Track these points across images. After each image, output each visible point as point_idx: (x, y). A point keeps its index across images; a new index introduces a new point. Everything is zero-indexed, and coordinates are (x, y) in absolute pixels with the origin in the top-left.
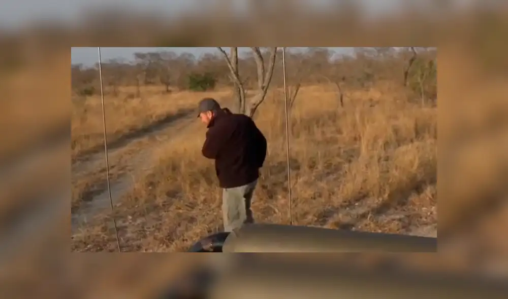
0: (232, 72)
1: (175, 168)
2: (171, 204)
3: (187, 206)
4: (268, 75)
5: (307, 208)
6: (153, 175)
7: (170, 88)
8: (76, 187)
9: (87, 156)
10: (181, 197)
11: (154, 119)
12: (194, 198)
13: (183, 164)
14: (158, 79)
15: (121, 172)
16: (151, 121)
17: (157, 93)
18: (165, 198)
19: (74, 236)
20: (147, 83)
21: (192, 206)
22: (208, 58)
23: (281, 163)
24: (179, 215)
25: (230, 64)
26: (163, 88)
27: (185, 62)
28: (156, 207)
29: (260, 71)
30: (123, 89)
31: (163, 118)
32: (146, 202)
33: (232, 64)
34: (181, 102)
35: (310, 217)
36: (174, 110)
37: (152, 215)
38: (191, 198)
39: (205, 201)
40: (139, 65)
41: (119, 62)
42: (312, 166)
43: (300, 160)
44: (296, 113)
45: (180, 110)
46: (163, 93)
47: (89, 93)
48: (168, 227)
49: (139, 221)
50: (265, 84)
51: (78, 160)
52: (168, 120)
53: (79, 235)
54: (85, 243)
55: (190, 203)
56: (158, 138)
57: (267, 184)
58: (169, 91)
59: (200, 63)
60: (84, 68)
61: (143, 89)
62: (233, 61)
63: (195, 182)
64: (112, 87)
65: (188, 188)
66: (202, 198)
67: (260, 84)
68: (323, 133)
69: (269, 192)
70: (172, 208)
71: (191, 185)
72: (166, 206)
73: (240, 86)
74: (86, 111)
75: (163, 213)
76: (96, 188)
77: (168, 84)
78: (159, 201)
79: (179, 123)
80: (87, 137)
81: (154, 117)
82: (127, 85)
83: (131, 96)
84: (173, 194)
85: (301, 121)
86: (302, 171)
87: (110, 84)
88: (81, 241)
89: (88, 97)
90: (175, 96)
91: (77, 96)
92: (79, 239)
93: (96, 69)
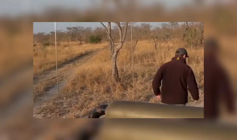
0: (109, 35)
1: (84, 77)
2: (82, 93)
3: (89, 93)
4: (124, 36)
5: (141, 94)
6: (74, 80)
7: (82, 42)
8: (42, 85)
9: (47, 72)
10: (86, 90)
11: (75, 56)
12: (92, 90)
13: (87, 75)
14: (76, 38)
15: (61, 79)
16: (74, 57)
17: (76, 45)
18: (80, 90)
19: (42, 106)
20: (72, 40)
21: (91, 93)
22: (98, 29)
23: (129, 75)
24: (86, 97)
26: (79, 42)
27: (88, 30)
28: (76, 94)
29: (120, 34)
30: (62, 43)
31: (79, 55)
32: (72, 91)
33: (108, 31)
34: (86, 48)
35: (142, 98)
36: (83, 52)
37: (74, 97)
39: (97, 91)
40: (68, 33)
41: (60, 31)
42: (143, 76)
43: (138, 73)
44: (136, 53)
45: (86, 52)
46: (79, 45)
48: (81, 103)
49: (69, 100)
50: (123, 40)
51: (43, 73)
52: (81, 56)
53: (44, 106)
54: (46, 109)
55: (91, 92)
56: (77, 64)
57: (123, 83)
58: (81, 44)
59: (94, 31)
60: (45, 34)
61: (70, 43)
62: (109, 30)
63: (92, 83)
65: (89, 86)
66: (96, 90)
67: (120, 40)
68: (148, 61)
69: (124, 87)
71: (91, 84)
72: (80, 93)
73: (112, 41)
74: (46, 53)
75: (79, 96)
76: (50, 86)
77: (81, 41)
78: (77, 91)
79: (86, 58)
80: (47, 64)
81: (75, 54)
82: (64, 41)
83: (65, 46)
84: (83, 88)
85: (138, 56)
86: (138, 78)
88: (44, 109)
89: (47, 46)
90: (84, 45)
91: (42, 46)
92: (43, 108)
93: (51, 34)
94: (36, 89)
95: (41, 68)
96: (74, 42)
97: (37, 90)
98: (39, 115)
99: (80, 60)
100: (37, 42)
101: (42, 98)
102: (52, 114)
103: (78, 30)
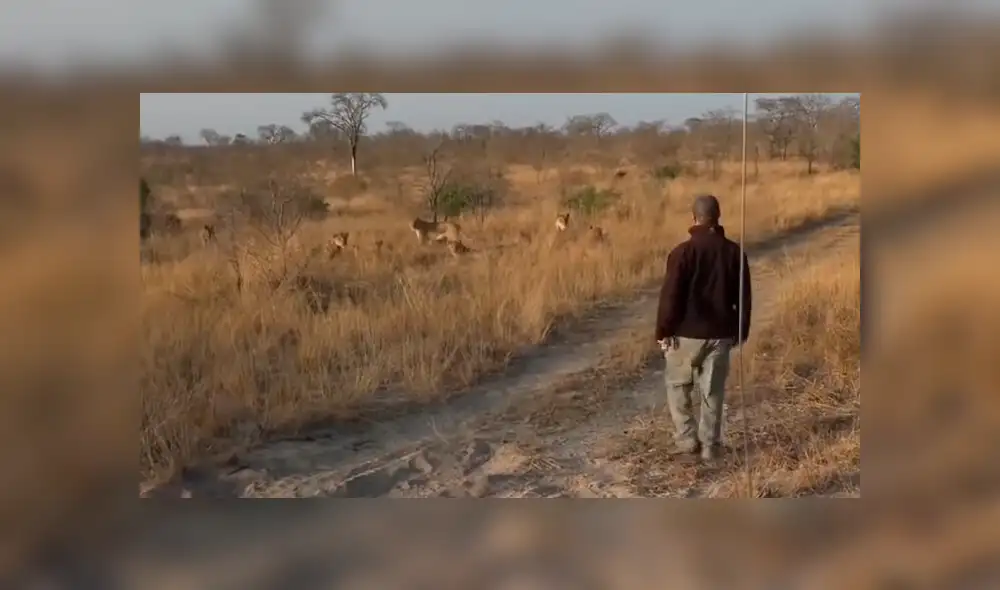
1: (813, 320)
2: (801, 390)
3: (832, 396)
6: (771, 333)
7: (814, 165)
8: (637, 342)
10: (820, 378)
11: (782, 224)
12: (846, 382)
13: (830, 314)
14: (793, 147)
16: (775, 228)
17: (792, 175)
18: (793, 377)
19: (631, 429)
20: (773, 156)
21: (841, 397)
24: (815, 412)
26: (803, 165)
28: (773, 395)
30: (729, 167)
31: (797, 223)
32: (757, 380)
34: (835, 195)
36: (819, 209)
37: (765, 406)
38: (841, 382)
40: (762, 123)
45: (831, 209)
46: (802, 175)
47: (671, 173)
49: (739, 416)
52: (808, 226)
53: (638, 428)
54: (645, 444)
55: (838, 392)
58: (811, 172)
60: (664, 130)
61: (765, 167)
63: (849, 352)
64: (711, 162)
65: (835, 360)
70: (803, 397)
71: (843, 357)
72: (792, 391)
74: (663, 206)
75: (787, 405)
77: (811, 158)
78: (780, 382)
79: (826, 235)
81: (781, 221)
82: (738, 159)
84: (805, 371)
87: (708, 156)
88: (638, 441)
89: (668, 182)
90: (822, 180)
91: (648, 179)
92: (635, 436)
93: (687, 128)
94: (613, 357)
95: (637, 272)
96: (784, 166)
97: (617, 360)
98: (618, 465)
99: (806, 246)
100: (632, 161)
101: (635, 394)
102: (671, 467)
103: (805, 111)
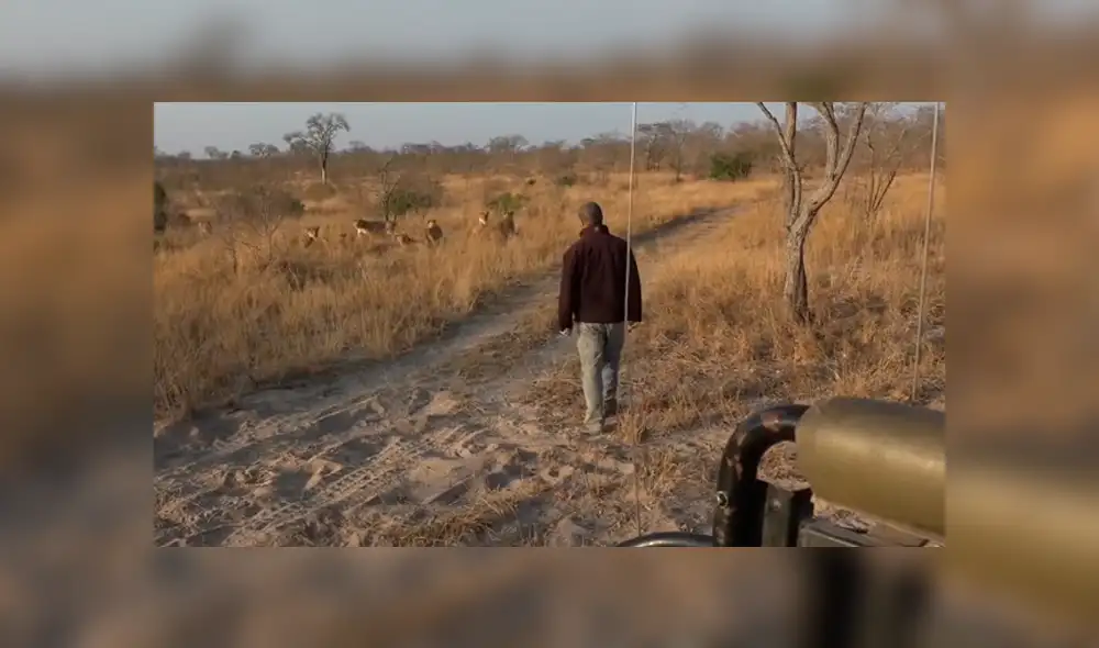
0: (785, 152)
1: (680, 296)
2: (669, 350)
3: (694, 354)
4: (844, 156)
5: (890, 377)
7: (681, 176)
8: (544, 312)
10: (685, 340)
11: (655, 222)
12: (706, 344)
13: (693, 290)
14: (664, 161)
16: (650, 224)
17: (663, 183)
18: (664, 340)
20: (649, 168)
21: (702, 356)
22: (745, 129)
23: (851, 300)
24: (682, 367)
25: (783, 137)
26: (672, 176)
27: (707, 135)
28: (649, 353)
29: (831, 148)
30: (615, 177)
33: (786, 139)
34: (697, 197)
35: (896, 394)
36: (685, 209)
37: (643, 362)
38: (701, 342)
39: (722, 350)
40: (639, 142)
41: (613, 137)
42: (907, 309)
43: (886, 298)
44: (886, 218)
45: (694, 210)
46: (671, 183)
47: (569, 181)
48: (664, 385)
50: (839, 170)
52: (676, 223)
53: (543, 379)
54: (550, 391)
55: (701, 351)
56: (661, 250)
57: (824, 331)
58: (679, 180)
59: (730, 137)
60: (565, 148)
61: (643, 176)
62: (788, 133)
63: (708, 321)
64: (601, 172)
65: (697, 327)
66: (718, 345)
67: (829, 170)
68: (931, 254)
69: (825, 345)
70: (672, 356)
71: (704, 323)
73: (796, 173)
74: (563, 207)
75: (659, 361)
77: (679, 170)
78: (654, 343)
79: (691, 229)
81: (656, 217)
83: (625, 188)
84: (674, 335)
85: (893, 232)
86: (887, 315)
87: (598, 168)
88: (545, 389)
89: (567, 187)
90: (687, 187)
91: (553, 186)
92: (542, 386)
93: (582, 147)
94: (525, 324)
95: (544, 259)
96: (658, 176)
97: (528, 326)
98: (528, 407)
99: (674, 238)
100: (540, 172)
101: (541, 353)
102: (569, 410)
103: (674, 133)
